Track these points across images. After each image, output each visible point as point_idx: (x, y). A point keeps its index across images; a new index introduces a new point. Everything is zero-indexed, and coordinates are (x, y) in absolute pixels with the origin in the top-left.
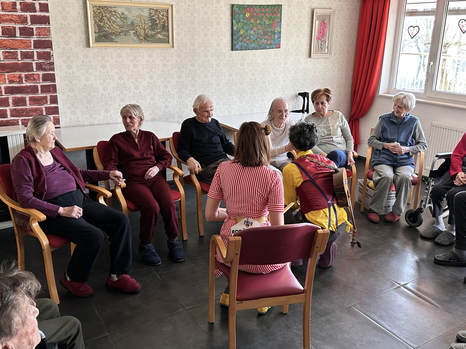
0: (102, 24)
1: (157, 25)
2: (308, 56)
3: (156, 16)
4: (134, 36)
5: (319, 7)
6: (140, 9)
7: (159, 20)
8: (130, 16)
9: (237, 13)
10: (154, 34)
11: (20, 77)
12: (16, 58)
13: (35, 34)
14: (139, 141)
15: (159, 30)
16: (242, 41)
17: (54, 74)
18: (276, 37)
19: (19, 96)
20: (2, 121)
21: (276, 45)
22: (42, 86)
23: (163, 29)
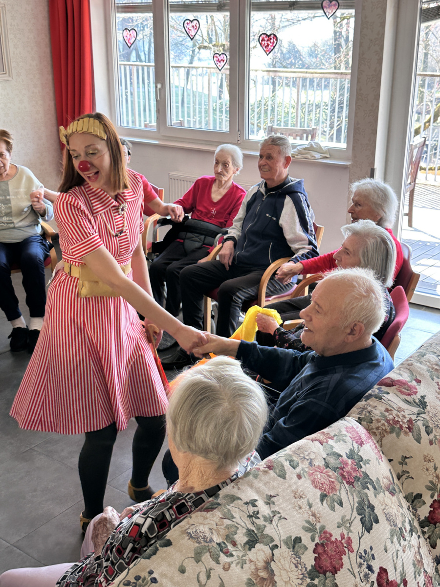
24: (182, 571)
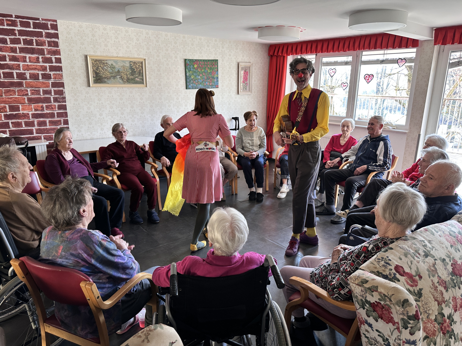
0: (98, 72)
1: (135, 72)
2: (237, 93)
3: (135, 66)
4: (120, 79)
5: (242, 61)
6: (124, 61)
7: (136, 69)
8: (117, 66)
9: (189, 64)
10: (133, 78)
11: (42, 107)
12: (39, 94)
13: (52, 78)
14: (126, 147)
15: (137, 76)
16: (193, 83)
17: (66, 105)
18: (215, 80)
19: (42, 119)
20: (30, 136)
21: (215, 86)
22: (57, 113)
23: (139, 75)
24: (401, 259)
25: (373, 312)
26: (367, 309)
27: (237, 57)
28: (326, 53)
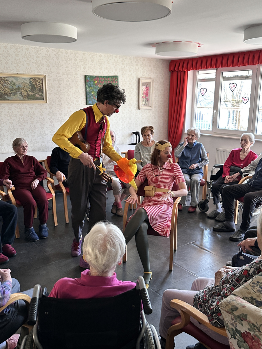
1: (35, 88)
2: (137, 108)
3: (35, 83)
4: (20, 96)
5: (143, 77)
6: (24, 78)
7: (37, 85)
8: (17, 83)
9: (89, 81)
10: (33, 94)
14: (24, 162)
15: (37, 92)
16: (93, 99)
23: (40, 91)
25: (244, 343)
26: (238, 340)
27: (137, 73)
28: (226, 68)
